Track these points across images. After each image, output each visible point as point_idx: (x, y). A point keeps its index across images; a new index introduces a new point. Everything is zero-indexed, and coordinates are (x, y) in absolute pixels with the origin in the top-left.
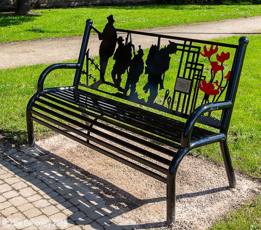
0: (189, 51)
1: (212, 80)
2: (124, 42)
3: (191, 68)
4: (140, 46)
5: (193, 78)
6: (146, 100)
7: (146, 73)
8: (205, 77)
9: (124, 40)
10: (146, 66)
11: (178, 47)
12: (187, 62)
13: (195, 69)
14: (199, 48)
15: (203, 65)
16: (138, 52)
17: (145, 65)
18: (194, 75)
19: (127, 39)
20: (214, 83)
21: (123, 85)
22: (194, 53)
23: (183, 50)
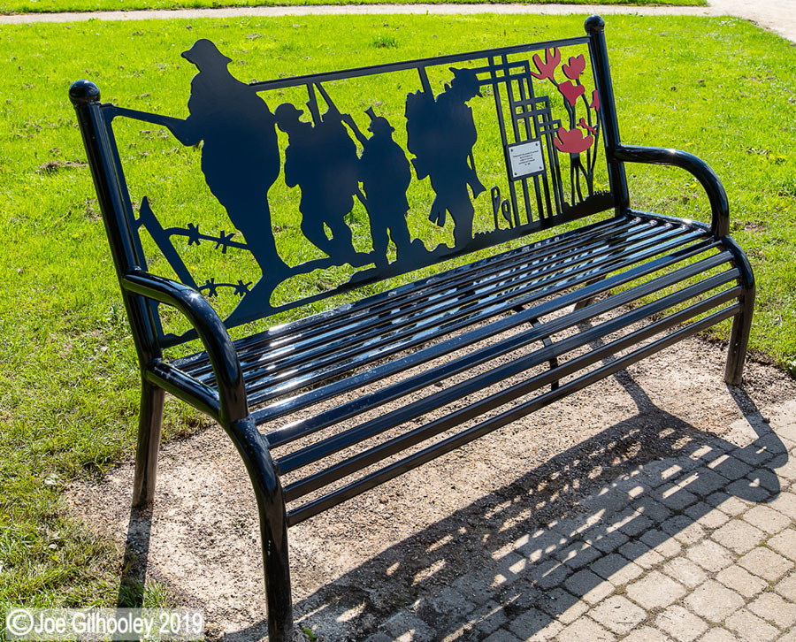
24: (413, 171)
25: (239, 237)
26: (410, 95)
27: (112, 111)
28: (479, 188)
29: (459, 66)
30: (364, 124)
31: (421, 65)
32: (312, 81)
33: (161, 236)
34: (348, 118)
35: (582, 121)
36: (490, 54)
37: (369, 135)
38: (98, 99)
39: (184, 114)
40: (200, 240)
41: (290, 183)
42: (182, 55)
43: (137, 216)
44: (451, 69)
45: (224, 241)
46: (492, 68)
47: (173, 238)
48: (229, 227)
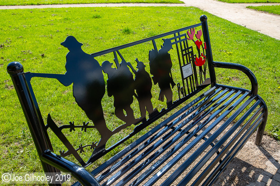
0: (180, 41)
1: (199, 55)
2: (114, 66)
3: (186, 54)
5: (190, 61)
7: (155, 84)
8: (195, 55)
9: (112, 64)
12: (182, 51)
13: (189, 53)
14: (185, 35)
15: (192, 47)
17: (151, 76)
18: (189, 58)
19: (116, 60)
21: (137, 115)
22: (183, 40)
23: (176, 43)
25: (91, 123)
26: (150, 52)
27: (30, 75)
28: (174, 84)
29: (165, 38)
30: (135, 66)
31: (153, 39)
32: (115, 50)
33: (58, 131)
34: (129, 64)
35: (202, 54)
36: (175, 32)
37: (137, 70)
38: (23, 71)
39: (64, 72)
40: (75, 128)
41: (110, 95)
42: (62, 44)
43: (46, 124)
44: (162, 39)
45: (85, 127)
46: (175, 38)
47: (63, 131)
48: (86, 120)
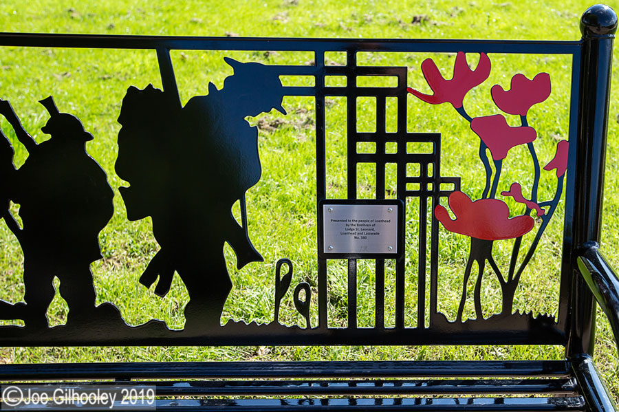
0: (352, 93)
1: (491, 187)
3: (380, 159)
4: (48, 103)
5: (402, 193)
6: (178, 323)
7: (133, 216)
8: (457, 181)
10: (127, 185)
11: (287, 81)
12: (354, 136)
13: (402, 159)
14: (401, 73)
15: (435, 138)
16: (45, 130)
17: (117, 183)
18: (402, 179)
20: (503, 194)
22: (381, 94)
23: (320, 92)
24: (119, 203)
26: (132, 90)
28: (248, 254)
29: (244, 57)
31: (162, 45)
35: (515, 188)
36: (319, 46)
37: (40, 138)
44: (226, 59)
46: (320, 70)
